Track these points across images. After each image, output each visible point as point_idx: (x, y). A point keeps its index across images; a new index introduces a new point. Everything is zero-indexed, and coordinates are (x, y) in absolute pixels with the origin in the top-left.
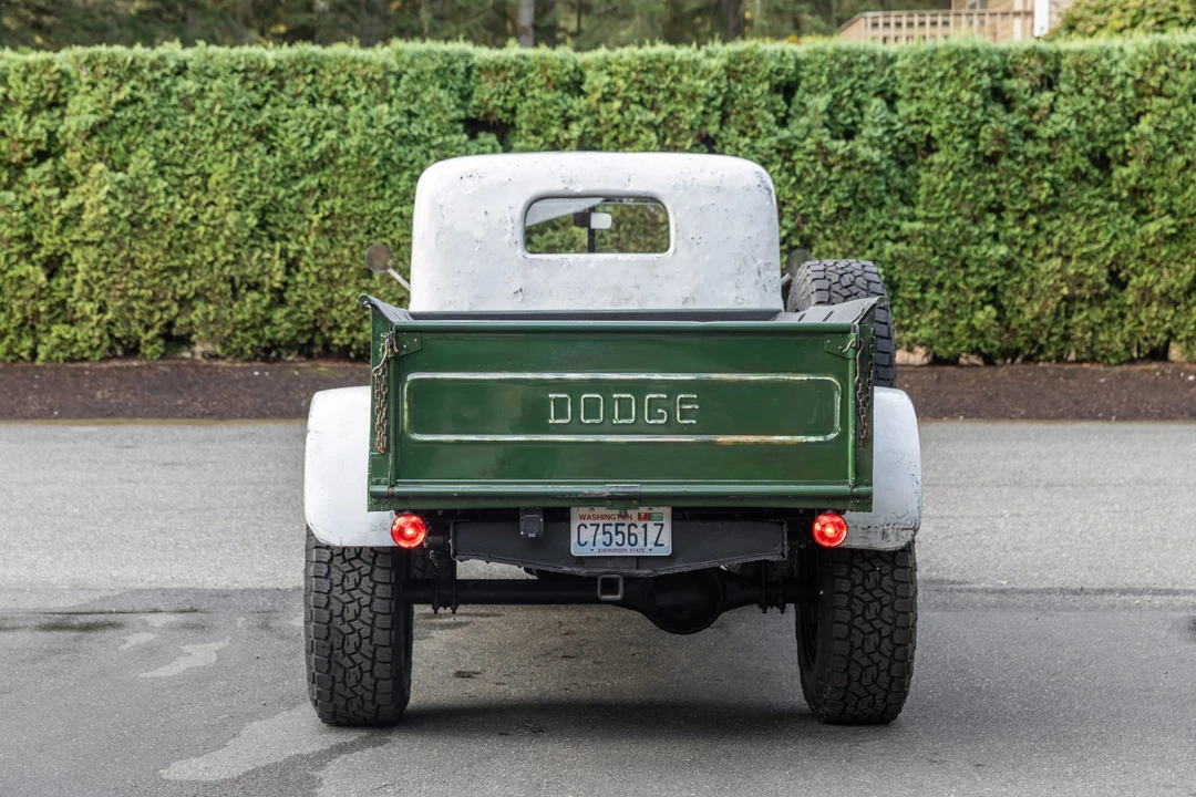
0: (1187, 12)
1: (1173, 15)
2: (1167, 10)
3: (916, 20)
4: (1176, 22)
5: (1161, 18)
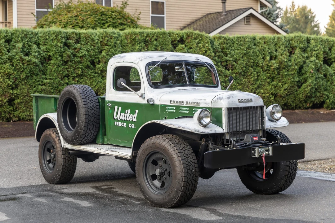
0: (81, 24)
1: (77, 24)
2: (75, 23)
4: (78, 26)
5: (73, 25)
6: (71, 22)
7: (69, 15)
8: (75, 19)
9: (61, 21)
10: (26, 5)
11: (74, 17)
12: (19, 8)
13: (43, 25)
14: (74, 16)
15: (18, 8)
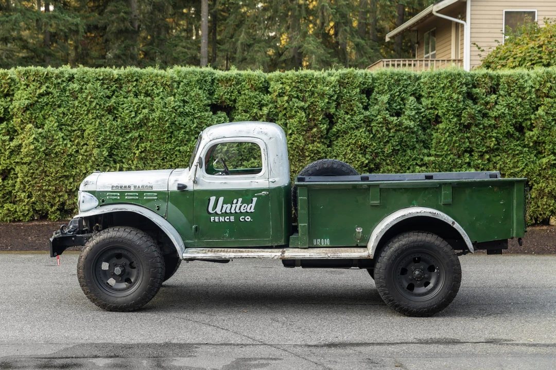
0: (546, 59)
1: (540, 60)
2: (537, 58)
3: (407, 63)
4: (541, 64)
5: (533, 62)
6: (530, 56)
7: (531, 45)
8: (537, 51)
9: (515, 56)
10: (487, 31)
11: (537, 48)
12: (474, 35)
13: (491, 63)
14: (538, 45)
15: (472, 36)
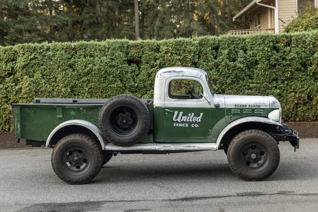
1: (316, 26)
2: (315, 25)
3: (243, 32)
5: (313, 27)
6: (311, 24)
7: (311, 18)
8: (315, 21)
9: (302, 25)
10: (288, 11)
11: (314, 20)
12: (280, 14)
13: (289, 29)
14: (315, 18)
